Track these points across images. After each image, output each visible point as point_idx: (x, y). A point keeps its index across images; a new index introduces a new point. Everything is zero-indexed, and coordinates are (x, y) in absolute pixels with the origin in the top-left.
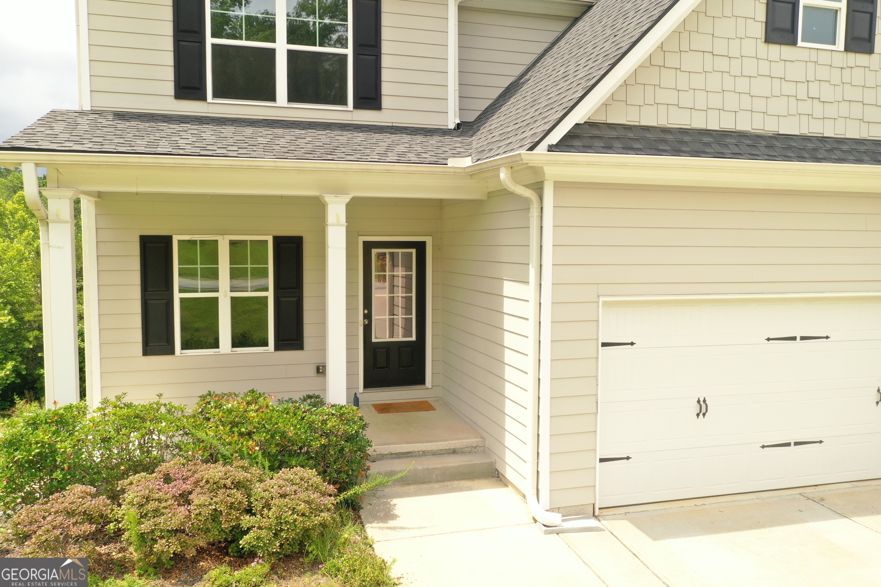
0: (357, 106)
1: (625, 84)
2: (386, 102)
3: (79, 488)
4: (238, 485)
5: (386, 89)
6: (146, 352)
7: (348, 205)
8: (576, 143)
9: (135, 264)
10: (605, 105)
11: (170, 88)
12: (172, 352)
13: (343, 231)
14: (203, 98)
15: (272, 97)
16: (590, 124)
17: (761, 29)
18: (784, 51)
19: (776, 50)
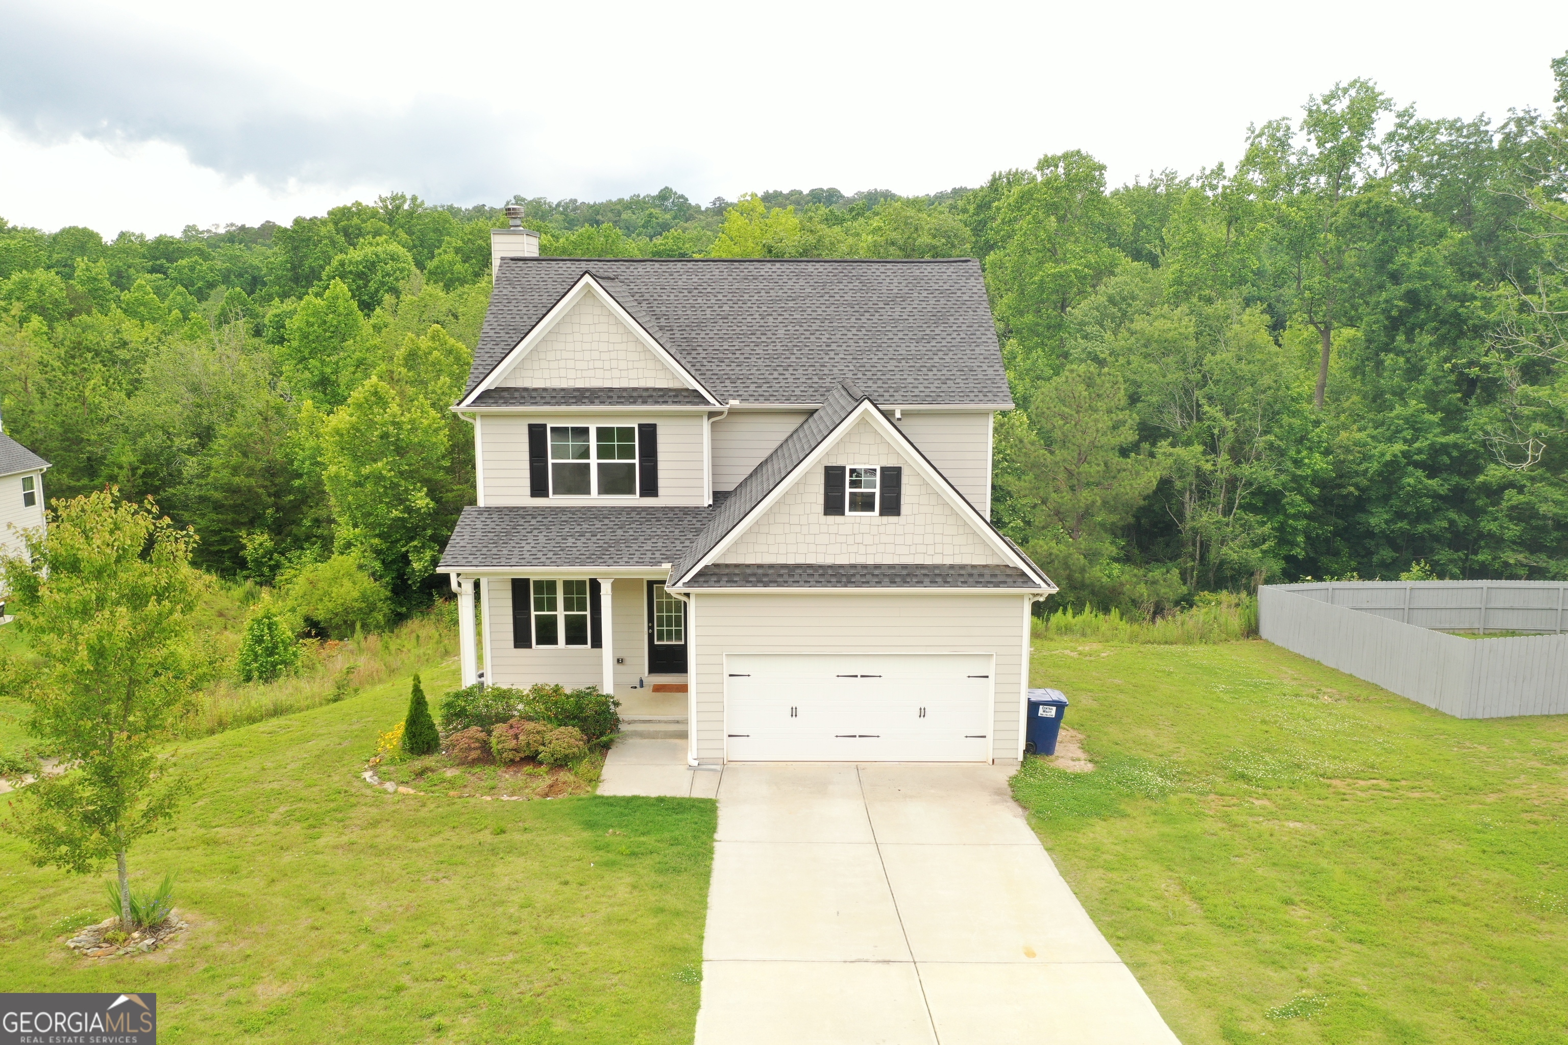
0: (642, 495)
1: (736, 543)
2: (661, 491)
3: (475, 728)
4: (538, 732)
5: (661, 483)
6: (516, 646)
7: (613, 584)
8: (702, 579)
9: (509, 594)
10: (724, 554)
11: (528, 491)
12: (530, 647)
13: (610, 597)
14: (547, 496)
15: (588, 492)
16: (716, 566)
17: (821, 508)
18: (838, 519)
19: (831, 519)
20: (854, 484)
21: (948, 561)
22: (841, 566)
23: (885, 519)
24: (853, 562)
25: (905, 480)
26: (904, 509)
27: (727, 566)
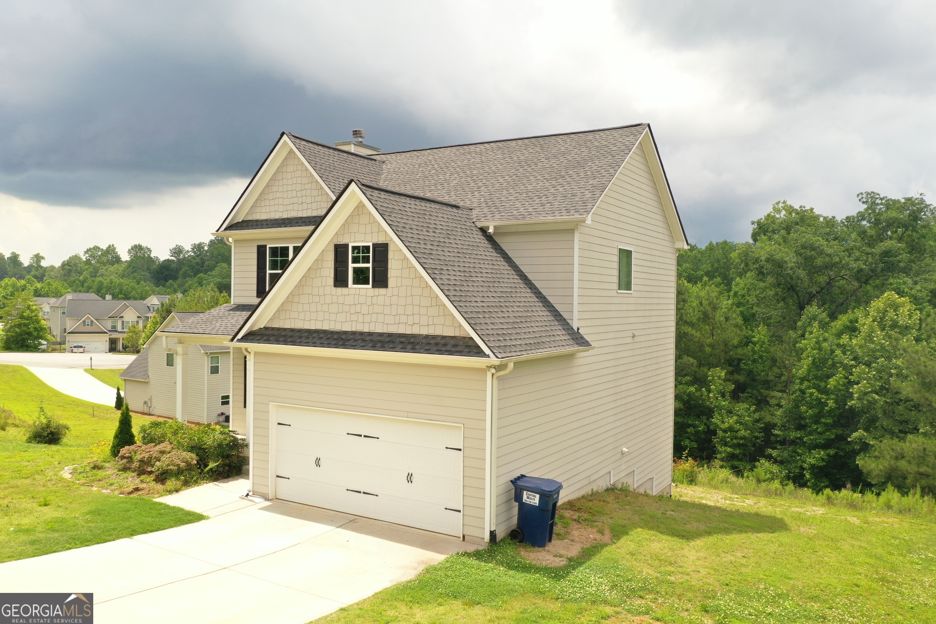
11: (255, 293)
16: (266, 328)
17: (331, 281)
18: (343, 290)
19: (340, 290)
20: (356, 260)
21: (424, 331)
22: (346, 333)
23: (377, 290)
24: (354, 329)
25: (391, 255)
26: (391, 282)
27: (273, 329)
